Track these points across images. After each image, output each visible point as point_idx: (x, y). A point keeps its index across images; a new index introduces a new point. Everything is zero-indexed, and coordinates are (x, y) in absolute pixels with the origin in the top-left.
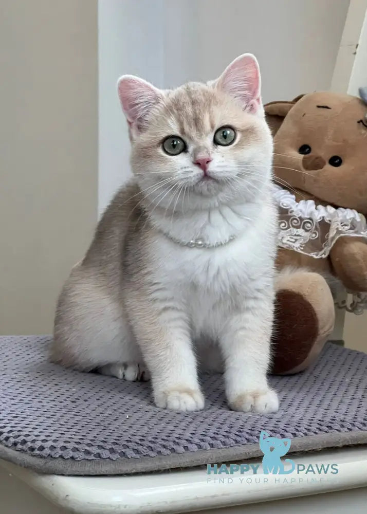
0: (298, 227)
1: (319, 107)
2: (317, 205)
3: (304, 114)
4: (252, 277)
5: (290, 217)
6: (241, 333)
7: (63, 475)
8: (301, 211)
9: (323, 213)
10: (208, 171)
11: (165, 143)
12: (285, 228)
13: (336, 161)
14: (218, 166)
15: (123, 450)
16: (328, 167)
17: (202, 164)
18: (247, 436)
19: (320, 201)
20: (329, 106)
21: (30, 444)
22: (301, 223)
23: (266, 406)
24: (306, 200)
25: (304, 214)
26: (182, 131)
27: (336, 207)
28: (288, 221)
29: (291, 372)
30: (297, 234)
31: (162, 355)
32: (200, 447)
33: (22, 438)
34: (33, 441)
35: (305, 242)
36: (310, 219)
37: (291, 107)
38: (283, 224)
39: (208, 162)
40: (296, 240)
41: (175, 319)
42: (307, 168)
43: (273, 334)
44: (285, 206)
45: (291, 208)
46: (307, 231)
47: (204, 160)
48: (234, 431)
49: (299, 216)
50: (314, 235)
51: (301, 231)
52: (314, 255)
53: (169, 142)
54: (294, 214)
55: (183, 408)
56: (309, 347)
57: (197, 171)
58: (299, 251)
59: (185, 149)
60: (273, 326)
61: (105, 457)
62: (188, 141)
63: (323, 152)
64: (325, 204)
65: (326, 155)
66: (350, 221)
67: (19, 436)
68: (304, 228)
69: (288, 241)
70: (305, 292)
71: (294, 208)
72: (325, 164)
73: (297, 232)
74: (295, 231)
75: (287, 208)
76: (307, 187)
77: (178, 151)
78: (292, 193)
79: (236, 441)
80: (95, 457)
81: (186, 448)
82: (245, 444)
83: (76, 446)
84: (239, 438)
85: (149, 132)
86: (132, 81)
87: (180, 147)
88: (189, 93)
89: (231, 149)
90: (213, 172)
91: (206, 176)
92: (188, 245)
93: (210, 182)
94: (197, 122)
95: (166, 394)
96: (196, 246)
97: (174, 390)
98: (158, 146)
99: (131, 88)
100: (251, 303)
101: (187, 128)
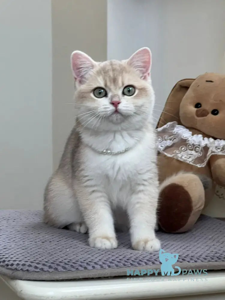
0: (192, 150)
1: (207, 81)
2: (204, 137)
3: (199, 86)
4: (139, 172)
5: (187, 144)
7: (21, 280)
8: (194, 141)
9: (206, 142)
10: (119, 109)
11: (95, 91)
12: (185, 150)
13: (215, 112)
14: (124, 107)
15: (57, 267)
16: (210, 116)
17: (115, 104)
18: (132, 262)
19: (205, 135)
20: (212, 80)
21: (6, 263)
22: (193, 147)
23: (151, 247)
24: (198, 134)
25: (195, 142)
26: (106, 85)
27: (215, 139)
28: (186, 146)
29: (177, 232)
30: (191, 153)
31: (93, 218)
32: (102, 267)
33: (4, 259)
34: (9, 261)
35: (195, 158)
36: (199, 145)
37: (193, 82)
38: (183, 148)
39: (119, 103)
40: (190, 157)
42: (198, 116)
43: (158, 206)
44: (185, 138)
45: (188, 139)
46: (197, 152)
47: (116, 102)
48: (125, 259)
49: (192, 143)
50: (200, 154)
51: (193, 152)
52: (199, 166)
53: (97, 91)
54: (189, 142)
55: (104, 247)
56: (188, 217)
57: (112, 108)
58: (191, 163)
59: (106, 95)
60: (159, 201)
61: (46, 270)
62: (108, 91)
63: (208, 107)
64: (209, 137)
65: (209, 108)
66: (222, 147)
67: (2, 258)
68: (195, 150)
69: (185, 157)
70: (185, 184)
71: (190, 139)
72: (208, 113)
73: (191, 152)
74: (190, 152)
75: (186, 139)
76: (198, 126)
77: (102, 96)
78: (190, 131)
79: (124, 265)
80: (41, 270)
81: (93, 267)
82: (130, 267)
83: (31, 264)
84: (126, 263)
85: (86, 84)
86: (80, 55)
87: (104, 94)
88: (111, 64)
89: (132, 98)
90: (121, 109)
91: (117, 111)
92: (102, 153)
93: (118, 115)
94: (115, 81)
95: (95, 239)
96: (107, 153)
97: (100, 237)
98: (91, 92)
99: (79, 58)
100: (141, 188)
101: (108, 84)
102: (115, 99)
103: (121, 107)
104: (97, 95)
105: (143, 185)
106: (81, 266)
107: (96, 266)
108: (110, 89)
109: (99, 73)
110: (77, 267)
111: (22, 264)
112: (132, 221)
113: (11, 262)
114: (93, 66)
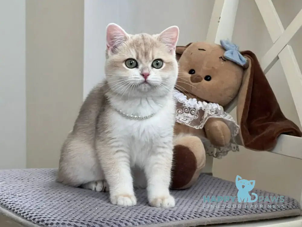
0: (188, 113)
2: (198, 101)
4: (162, 135)
6: (156, 166)
11: (127, 62)
13: (208, 78)
14: (153, 78)
16: (204, 81)
17: (145, 76)
19: (199, 99)
21: (46, 222)
23: (168, 204)
24: (192, 98)
27: (208, 102)
29: (181, 188)
31: (115, 176)
33: (42, 219)
34: (48, 220)
36: (194, 108)
39: (148, 75)
41: (122, 157)
45: (184, 102)
52: (196, 127)
53: (128, 62)
55: (126, 205)
57: (142, 79)
59: (137, 66)
62: (139, 63)
64: (202, 100)
67: (40, 218)
68: (191, 113)
69: (182, 119)
70: (190, 146)
71: (186, 103)
72: (202, 79)
74: (186, 115)
75: (182, 102)
77: (133, 67)
82: (156, 223)
83: (70, 223)
84: (153, 220)
85: (118, 54)
86: (116, 27)
87: (134, 64)
88: (143, 38)
89: (159, 71)
90: (149, 81)
91: (146, 82)
92: (129, 118)
93: (147, 85)
94: (146, 54)
95: (117, 197)
96: (134, 118)
97: (121, 195)
98: (123, 62)
99: (115, 30)
100: (161, 150)
101: (140, 56)
102: (146, 72)
103: (149, 78)
104: (128, 65)
105: (163, 147)
106: (115, 223)
107: (128, 223)
108: (141, 62)
109: (132, 45)
110: (112, 225)
111: (61, 223)
112: (150, 180)
113: (51, 222)
114: (126, 39)
